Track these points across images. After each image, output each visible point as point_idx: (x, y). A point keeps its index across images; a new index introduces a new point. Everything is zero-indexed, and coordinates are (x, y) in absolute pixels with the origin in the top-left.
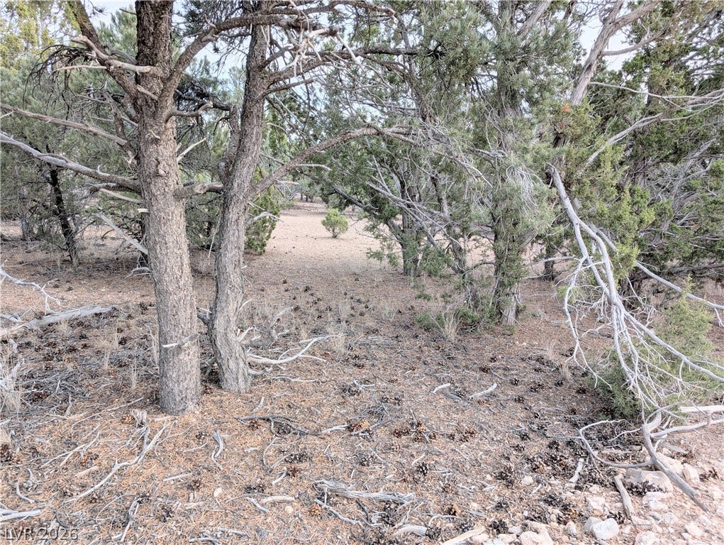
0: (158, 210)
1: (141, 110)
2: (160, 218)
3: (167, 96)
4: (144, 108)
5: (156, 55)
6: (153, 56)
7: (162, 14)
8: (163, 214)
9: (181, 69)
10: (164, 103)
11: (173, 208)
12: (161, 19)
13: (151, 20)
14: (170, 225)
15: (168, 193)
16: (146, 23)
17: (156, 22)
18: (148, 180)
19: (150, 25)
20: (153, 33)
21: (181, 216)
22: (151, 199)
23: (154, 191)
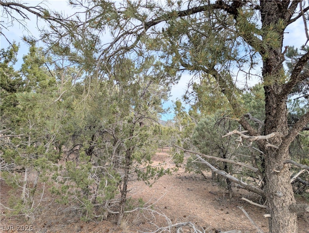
0: (277, 217)
1: (267, 152)
2: (280, 223)
3: (285, 147)
4: (269, 152)
5: (278, 121)
6: (276, 122)
7: (283, 99)
8: (281, 221)
9: (296, 131)
10: (283, 151)
11: (289, 217)
12: (281, 101)
13: (274, 101)
14: (286, 229)
15: (285, 207)
16: (271, 103)
17: (278, 103)
18: (271, 196)
19: (273, 104)
20: (275, 108)
21: (294, 223)
22: (273, 209)
23: (275, 204)
